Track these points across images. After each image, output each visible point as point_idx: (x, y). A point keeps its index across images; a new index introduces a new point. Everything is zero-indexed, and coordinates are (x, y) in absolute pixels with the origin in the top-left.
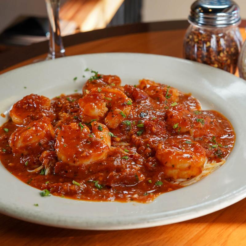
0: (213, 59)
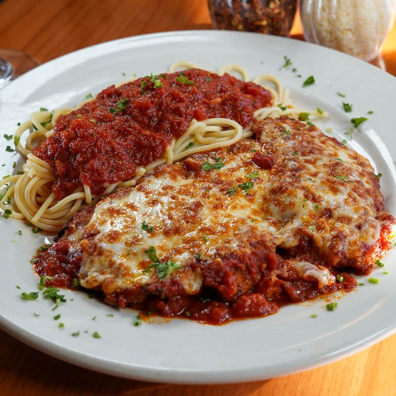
0: (260, 12)
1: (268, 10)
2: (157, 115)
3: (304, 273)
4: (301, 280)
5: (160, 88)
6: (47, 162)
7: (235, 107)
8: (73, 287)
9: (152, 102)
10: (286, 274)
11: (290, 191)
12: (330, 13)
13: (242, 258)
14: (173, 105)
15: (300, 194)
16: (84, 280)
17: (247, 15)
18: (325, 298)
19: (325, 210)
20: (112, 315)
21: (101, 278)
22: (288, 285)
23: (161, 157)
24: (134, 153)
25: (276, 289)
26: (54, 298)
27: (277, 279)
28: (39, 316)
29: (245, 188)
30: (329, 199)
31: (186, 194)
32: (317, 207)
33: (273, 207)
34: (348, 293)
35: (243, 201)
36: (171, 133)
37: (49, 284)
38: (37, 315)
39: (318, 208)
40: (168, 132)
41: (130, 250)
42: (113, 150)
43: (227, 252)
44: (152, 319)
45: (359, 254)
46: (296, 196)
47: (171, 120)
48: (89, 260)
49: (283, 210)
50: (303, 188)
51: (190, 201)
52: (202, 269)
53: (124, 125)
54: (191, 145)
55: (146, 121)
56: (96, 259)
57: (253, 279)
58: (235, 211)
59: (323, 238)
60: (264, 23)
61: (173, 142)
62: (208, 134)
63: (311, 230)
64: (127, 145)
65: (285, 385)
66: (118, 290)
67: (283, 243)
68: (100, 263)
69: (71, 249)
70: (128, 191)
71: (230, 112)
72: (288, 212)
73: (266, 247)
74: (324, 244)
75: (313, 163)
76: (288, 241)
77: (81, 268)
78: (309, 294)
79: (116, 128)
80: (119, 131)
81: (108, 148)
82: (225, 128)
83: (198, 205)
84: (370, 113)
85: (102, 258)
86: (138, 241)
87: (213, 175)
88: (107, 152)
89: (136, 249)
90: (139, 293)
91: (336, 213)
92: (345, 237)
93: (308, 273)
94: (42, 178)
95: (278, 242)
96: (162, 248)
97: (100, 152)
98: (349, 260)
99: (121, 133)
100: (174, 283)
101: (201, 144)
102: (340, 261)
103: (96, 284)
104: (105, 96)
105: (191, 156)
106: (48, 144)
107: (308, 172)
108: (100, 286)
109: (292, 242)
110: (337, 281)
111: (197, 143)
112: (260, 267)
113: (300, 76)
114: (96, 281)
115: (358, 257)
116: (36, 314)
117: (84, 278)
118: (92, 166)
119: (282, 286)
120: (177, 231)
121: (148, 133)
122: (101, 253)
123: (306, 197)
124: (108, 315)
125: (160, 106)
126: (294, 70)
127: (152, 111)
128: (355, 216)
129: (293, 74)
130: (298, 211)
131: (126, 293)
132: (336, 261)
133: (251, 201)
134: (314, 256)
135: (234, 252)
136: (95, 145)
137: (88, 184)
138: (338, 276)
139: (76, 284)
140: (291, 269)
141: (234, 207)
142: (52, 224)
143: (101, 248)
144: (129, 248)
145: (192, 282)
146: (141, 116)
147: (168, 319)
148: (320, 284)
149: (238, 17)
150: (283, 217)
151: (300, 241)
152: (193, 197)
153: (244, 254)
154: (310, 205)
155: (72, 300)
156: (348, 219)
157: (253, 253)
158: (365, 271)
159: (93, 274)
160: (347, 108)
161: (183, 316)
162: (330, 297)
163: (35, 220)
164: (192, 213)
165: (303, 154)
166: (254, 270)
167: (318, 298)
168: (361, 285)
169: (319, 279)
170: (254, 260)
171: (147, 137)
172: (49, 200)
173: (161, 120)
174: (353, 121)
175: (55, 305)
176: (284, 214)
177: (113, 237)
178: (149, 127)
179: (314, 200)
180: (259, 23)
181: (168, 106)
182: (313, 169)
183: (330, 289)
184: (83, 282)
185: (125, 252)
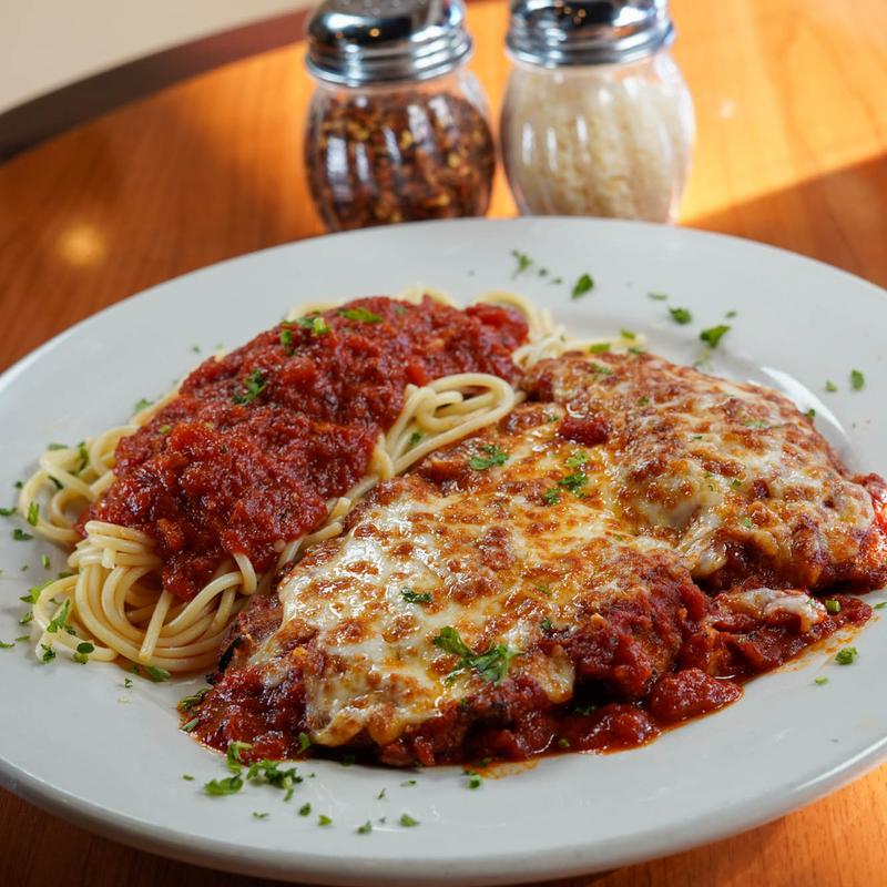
0: (432, 179)
1: (447, 172)
2: (335, 390)
3: (763, 611)
4: (761, 625)
5: (325, 335)
6: (137, 528)
7: (475, 349)
8: (299, 752)
9: (319, 366)
10: (729, 620)
11: (673, 465)
12: (576, 153)
13: (639, 605)
14: (361, 365)
15: (695, 466)
16: (324, 731)
17: (407, 189)
18: (822, 648)
19: (756, 485)
20: (413, 783)
21: (363, 714)
22: (742, 639)
23: (367, 473)
24: (311, 473)
25: (720, 653)
26: (276, 780)
27: (718, 632)
28: (266, 818)
29: (572, 485)
30: (756, 464)
31: (463, 521)
32: (737, 484)
33: (645, 506)
34: (862, 628)
35: (582, 509)
36: (373, 420)
37: (247, 759)
38: (262, 816)
39: (740, 484)
40: (366, 419)
41: (399, 648)
42: (272, 475)
43: (604, 600)
44: (497, 770)
45: (853, 551)
46: (688, 472)
47: (367, 394)
48: (322, 687)
49: (672, 506)
50: (696, 455)
51: (480, 531)
52: (565, 646)
53: (272, 422)
54: (416, 438)
55: (316, 404)
56: (336, 680)
57: (669, 645)
58: (575, 529)
59: (775, 536)
60: (444, 200)
61: (381, 437)
62: (442, 409)
63: (744, 528)
64: (294, 461)
65: (806, 836)
66: (408, 729)
67: (698, 565)
68: (347, 687)
69: (268, 681)
70: (333, 547)
71: (470, 359)
72: (683, 507)
73: (672, 577)
74: (781, 547)
75: (689, 408)
76: (706, 560)
77: (308, 708)
78: (788, 648)
79: (261, 430)
80: (268, 436)
81: (261, 472)
82: (470, 393)
83: (498, 535)
84: (731, 315)
85: (349, 675)
86: (406, 626)
87: (497, 475)
88: (261, 480)
89: (409, 642)
90: (458, 722)
91: (777, 486)
92: (816, 524)
93: (770, 609)
94: (132, 567)
95: (690, 565)
96: (465, 626)
97: (248, 483)
98: (838, 567)
99: (274, 440)
100: (522, 684)
101: (433, 433)
102: (823, 572)
103: (354, 731)
104: (203, 380)
105: (426, 456)
106: (128, 493)
107: (687, 426)
108: (365, 732)
109: (715, 559)
110: (831, 612)
111: (425, 435)
112: (676, 617)
113: (558, 281)
114: (353, 722)
115: (854, 557)
116: (259, 813)
117: (321, 727)
118: (242, 512)
119: (732, 646)
120: (481, 589)
121: (329, 427)
122: (341, 668)
123: (708, 468)
124: (403, 785)
125: (334, 372)
126: (543, 273)
127: (322, 383)
128: (816, 484)
129: (544, 280)
130: (704, 499)
131: (428, 728)
132: (816, 572)
133: (597, 505)
134: (767, 576)
135: (617, 599)
136: (234, 470)
137: (244, 551)
138: (827, 602)
139: (305, 745)
140: (736, 609)
141: (572, 523)
142: (183, 655)
143: (337, 657)
144: (393, 645)
145: (555, 676)
146: (303, 398)
147: (529, 763)
148: (804, 623)
149: (389, 199)
150: (674, 520)
151: (729, 553)
152: (481, 523)
153: (641, 596)
154: (721, 481)
155: (313, 776)
156: (806, 491)
157: (655, 592)
158: (876, 580)
159: (340, 711)
160: (680, 317)
161: (556, 750)
162: (831, 642)
163: (147, 652)
164: (494, 550)
165: (659, 400)
166: (666, 625)
167: (807, 650)
168: (878, 607)
169: (800, 613)
170: (661, 605)
171: (330, 436)
172: (161, 608)
173: (346, 397)
174: (705, 337)
175: (285, 792)
176: (675, 512)
177: (356, 630)
178: (325, 417)
179: (727, 471)
180: (432, 203)
181: (349, 368)
182: (694, 421)
183: (823, 630)
184: (322, 736)
185: (390, 655)
